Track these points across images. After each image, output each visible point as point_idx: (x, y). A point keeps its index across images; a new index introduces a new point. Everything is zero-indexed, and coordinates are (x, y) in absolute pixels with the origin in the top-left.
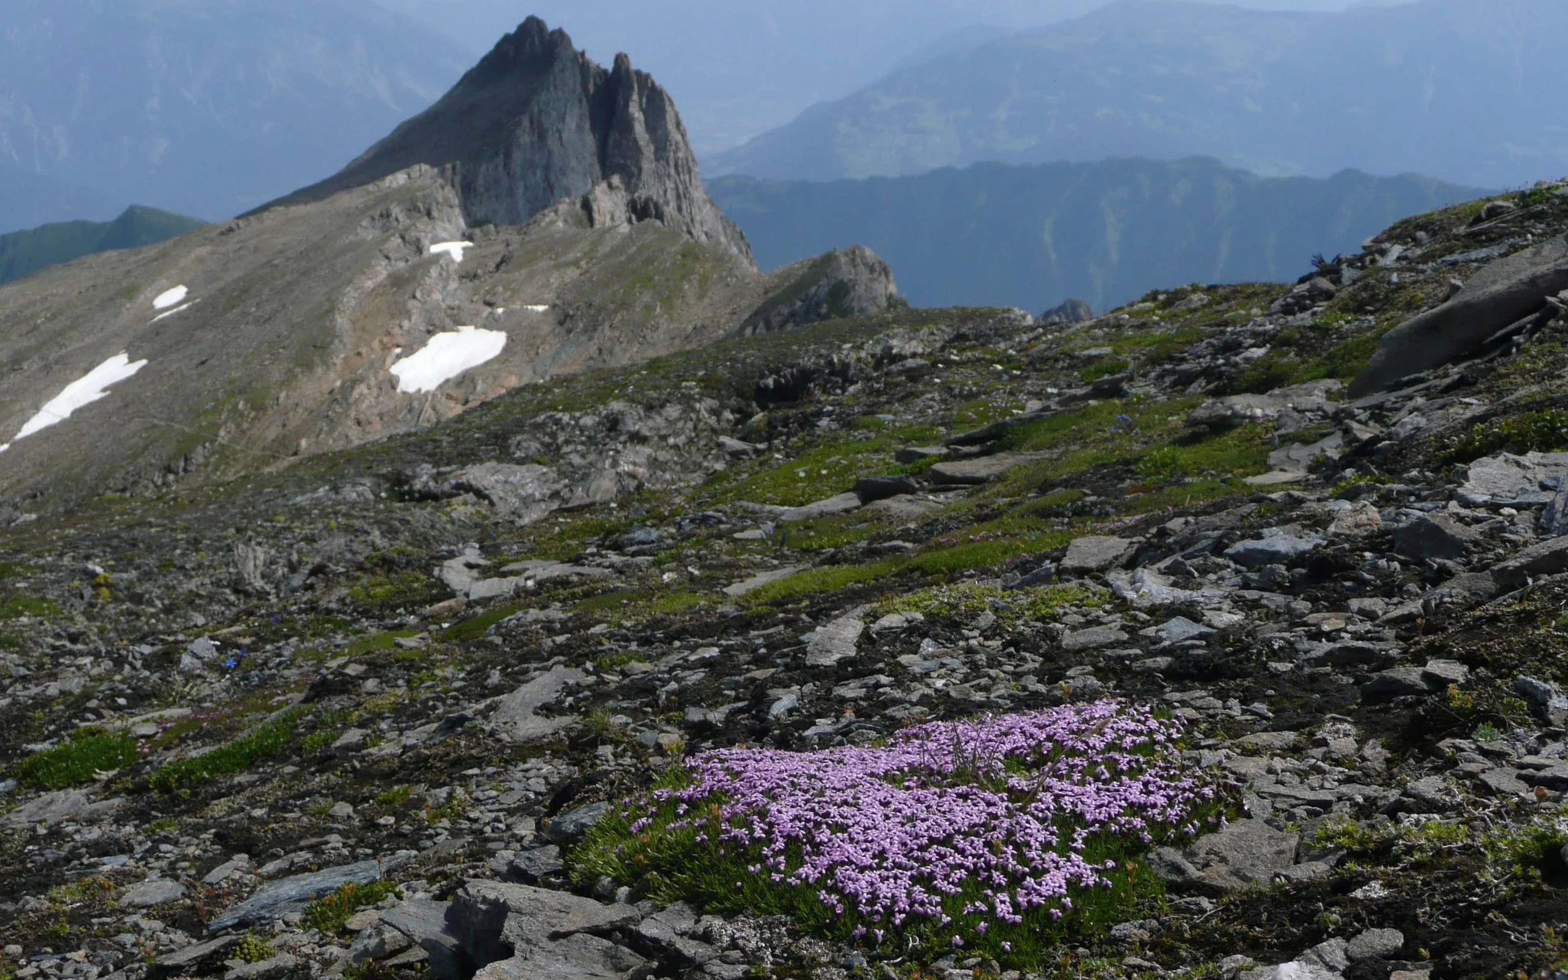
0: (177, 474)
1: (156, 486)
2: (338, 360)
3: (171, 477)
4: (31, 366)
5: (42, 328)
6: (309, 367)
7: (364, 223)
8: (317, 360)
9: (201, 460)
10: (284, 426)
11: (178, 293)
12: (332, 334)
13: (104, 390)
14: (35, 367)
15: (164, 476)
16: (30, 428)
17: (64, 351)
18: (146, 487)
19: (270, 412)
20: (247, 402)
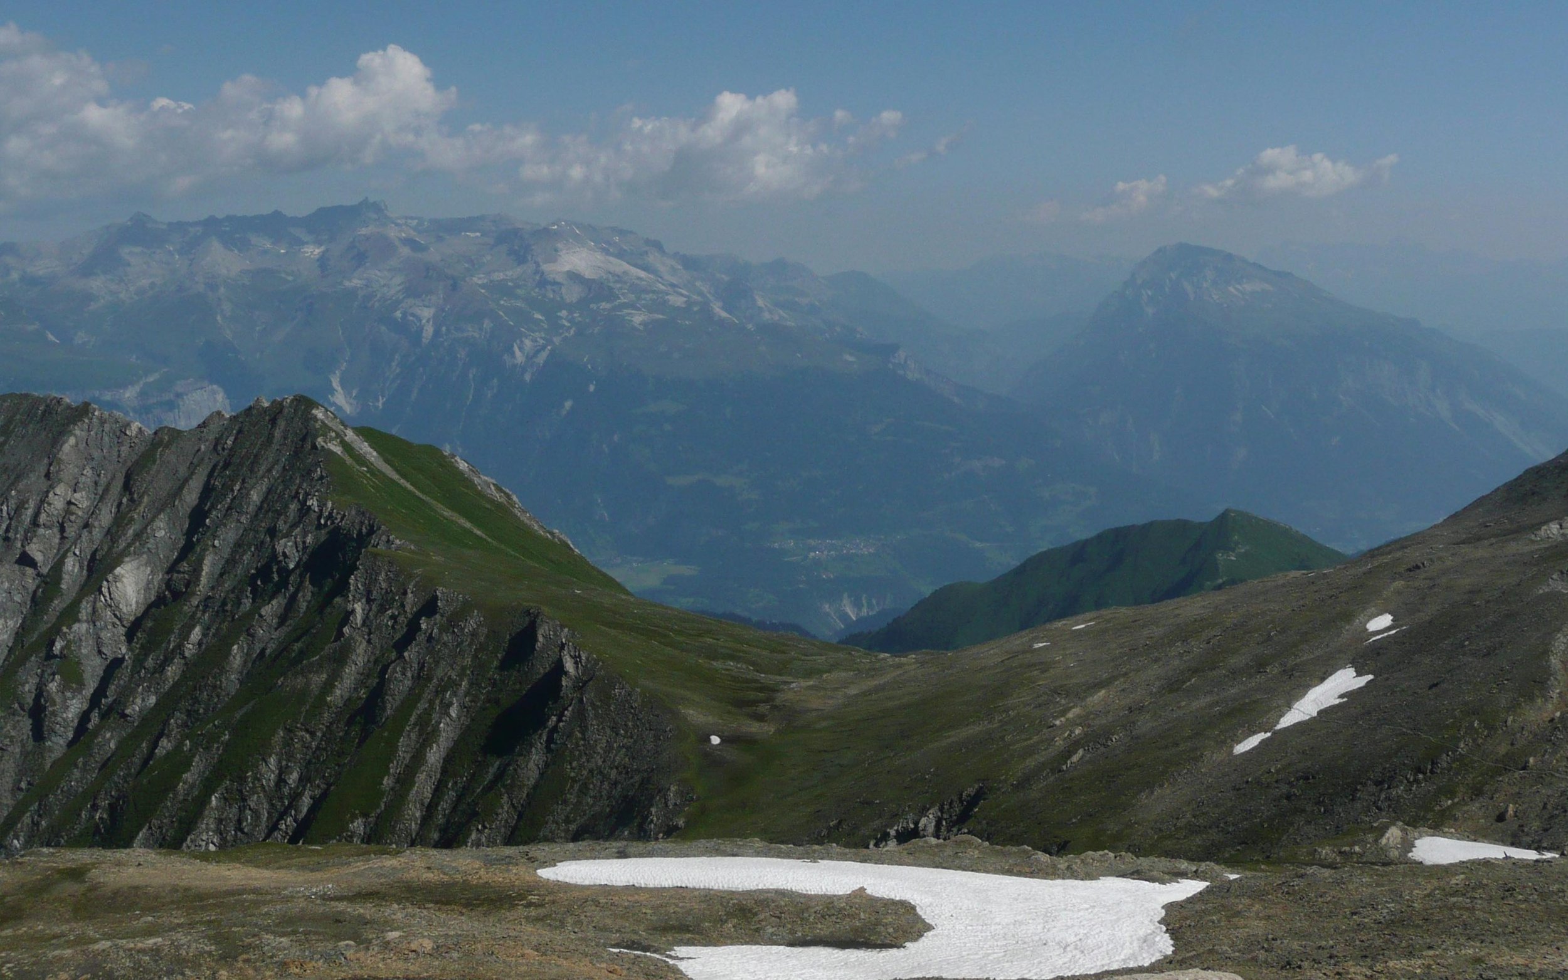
0: (1424, 773)
1: (1408, 781)
2: (1555, 694)
3: (1421, 776)
4: (1274, 670)
5: (1275, 639)
6: (1531, 698)
7: (1554, 576)
8: (1537, 693)
9: (1445, 765)
10: (1512, 744)
11: (1385, 621)
12: (1548, 672)
13: (1341, 696)
14: (1276, 671)
15: (1415, 775)
16: (1288, 720)
17: (1298, 660)
18: (1401, 782)
19: (1500, 732)
20: (1480, 722)
